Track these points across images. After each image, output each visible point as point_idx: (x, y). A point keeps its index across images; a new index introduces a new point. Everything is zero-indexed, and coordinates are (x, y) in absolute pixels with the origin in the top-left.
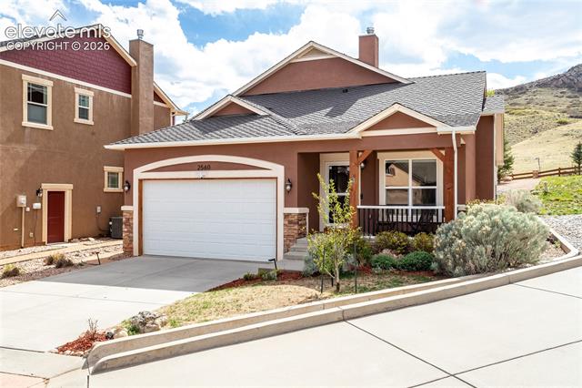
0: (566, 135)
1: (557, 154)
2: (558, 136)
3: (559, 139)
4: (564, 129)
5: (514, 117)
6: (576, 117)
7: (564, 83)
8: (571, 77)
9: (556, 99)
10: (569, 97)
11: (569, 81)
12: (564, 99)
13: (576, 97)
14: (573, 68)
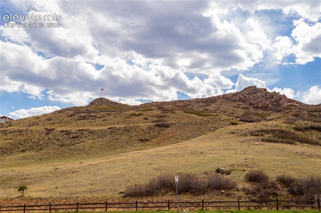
0: (233, 133)
1: (220, 149)
2: (227, 133)
3: (226, 136)
4: (233, 128)
5: (201, 118)
6: (245, 121)
7: (240, 98)
8: (245, 95)
9: (235, 109)
10: (243, 108)
11: (243, 97)
12: (240, 109)
13: (247, 108)
14: (246, 89)
